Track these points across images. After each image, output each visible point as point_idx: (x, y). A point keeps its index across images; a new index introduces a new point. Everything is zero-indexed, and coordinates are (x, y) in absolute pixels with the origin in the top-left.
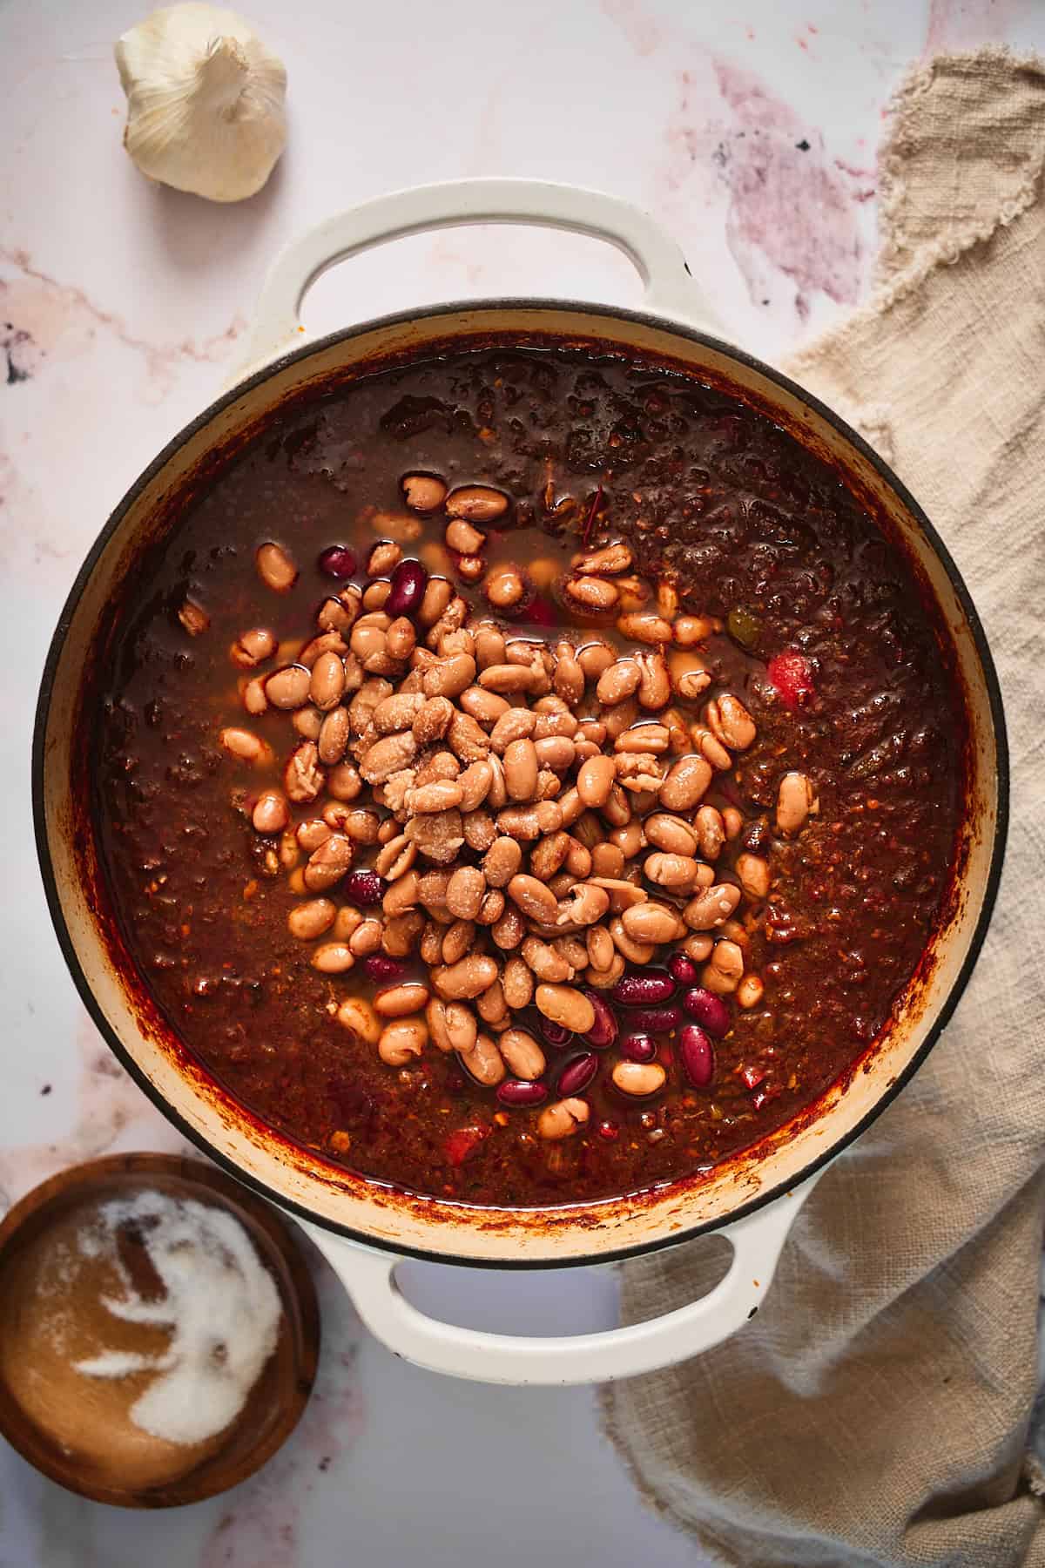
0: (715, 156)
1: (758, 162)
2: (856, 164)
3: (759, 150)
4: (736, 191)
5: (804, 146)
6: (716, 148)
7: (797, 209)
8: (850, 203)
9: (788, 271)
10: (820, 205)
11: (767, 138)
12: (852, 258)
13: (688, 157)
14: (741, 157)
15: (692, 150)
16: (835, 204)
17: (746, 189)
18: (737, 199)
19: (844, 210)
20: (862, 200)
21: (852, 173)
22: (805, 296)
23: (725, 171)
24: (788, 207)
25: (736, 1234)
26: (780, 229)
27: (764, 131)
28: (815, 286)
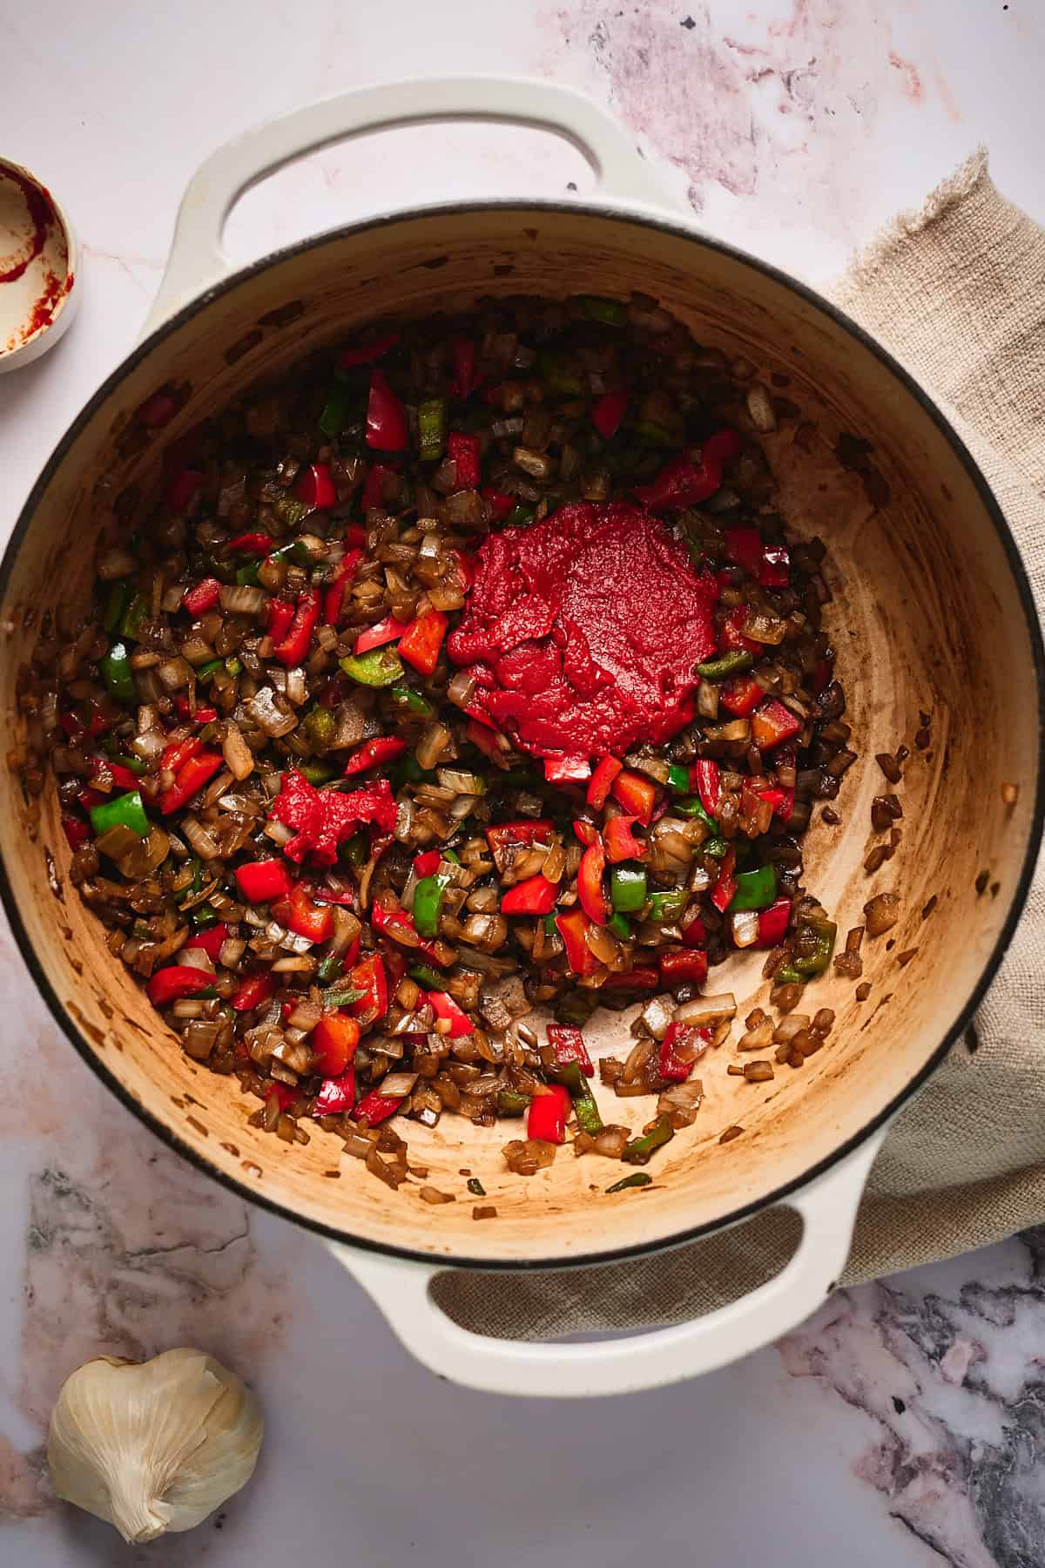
0: (592, 38)
1: (640, 43)
2: (746, 42)
3: (638, 31)
4: (617, 76)
5: (689, 24)
6: (593, 30)
7: (684, 92)
8: (742, 83)
9: (678, 161)
10: (710, 87)
11: (648, 15)
12: (747, 145)
13: (562, 40)
14: (620, 38)
15: (566, 32)
16: (726, 86)
17: (628, 73)
18: (618, 84)
19: (737, 91)
20: (755, 80)
21: (742, 50)
22: (697, 187)
23: (604, 55)
24: (676, 91)
25: (803, 1202)
26: (667, 115)
27: (643, 8)
28: (709, 176)
